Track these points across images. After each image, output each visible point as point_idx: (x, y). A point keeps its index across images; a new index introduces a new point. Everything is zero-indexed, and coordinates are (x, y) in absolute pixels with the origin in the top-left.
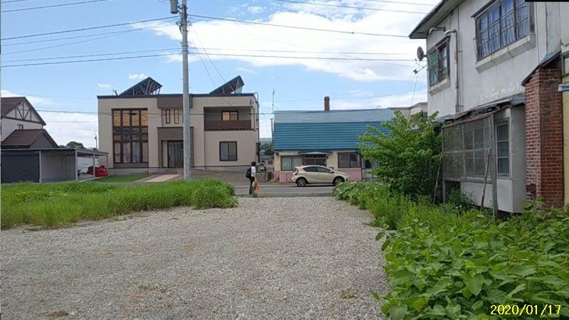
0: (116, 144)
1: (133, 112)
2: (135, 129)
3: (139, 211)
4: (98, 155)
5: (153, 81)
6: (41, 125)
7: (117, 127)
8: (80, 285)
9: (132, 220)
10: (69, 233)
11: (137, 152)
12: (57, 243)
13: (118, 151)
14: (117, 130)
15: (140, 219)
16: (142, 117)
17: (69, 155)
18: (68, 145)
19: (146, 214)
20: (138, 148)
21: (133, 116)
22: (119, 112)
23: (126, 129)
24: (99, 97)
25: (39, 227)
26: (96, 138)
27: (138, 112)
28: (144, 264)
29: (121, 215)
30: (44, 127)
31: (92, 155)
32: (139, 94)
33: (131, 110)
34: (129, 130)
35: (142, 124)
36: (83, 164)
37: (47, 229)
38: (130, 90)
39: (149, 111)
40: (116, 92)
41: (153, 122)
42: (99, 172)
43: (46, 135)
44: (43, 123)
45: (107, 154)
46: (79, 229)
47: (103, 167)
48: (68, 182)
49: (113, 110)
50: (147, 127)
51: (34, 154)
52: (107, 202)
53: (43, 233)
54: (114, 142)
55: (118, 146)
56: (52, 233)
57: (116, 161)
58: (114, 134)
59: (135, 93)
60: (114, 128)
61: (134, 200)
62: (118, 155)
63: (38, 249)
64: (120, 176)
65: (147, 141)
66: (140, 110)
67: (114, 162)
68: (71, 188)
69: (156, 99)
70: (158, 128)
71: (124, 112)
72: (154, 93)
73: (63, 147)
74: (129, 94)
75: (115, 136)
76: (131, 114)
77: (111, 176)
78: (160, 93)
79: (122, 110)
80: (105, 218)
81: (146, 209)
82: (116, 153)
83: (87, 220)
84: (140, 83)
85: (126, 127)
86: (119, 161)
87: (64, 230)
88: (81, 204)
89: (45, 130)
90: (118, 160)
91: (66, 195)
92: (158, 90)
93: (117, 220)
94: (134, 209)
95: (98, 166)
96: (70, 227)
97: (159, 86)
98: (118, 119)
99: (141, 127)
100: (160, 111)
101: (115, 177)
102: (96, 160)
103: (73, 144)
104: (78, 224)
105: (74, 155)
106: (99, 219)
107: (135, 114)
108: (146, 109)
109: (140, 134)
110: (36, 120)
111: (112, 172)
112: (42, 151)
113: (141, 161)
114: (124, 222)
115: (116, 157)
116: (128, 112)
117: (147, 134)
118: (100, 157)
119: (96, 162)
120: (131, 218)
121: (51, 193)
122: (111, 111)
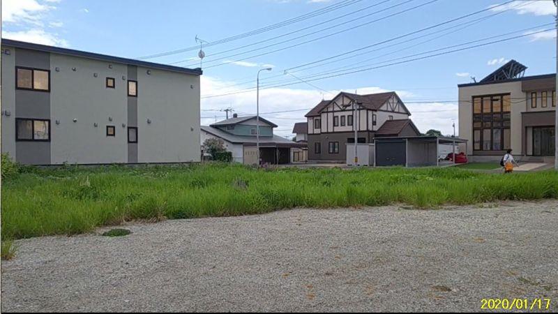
0: (475, 132)
1: (495, 98)
2: (497, 115)
3: (505, 200)
4: (458, 142)
5: (517, 63)
6: (406, 115)
7: (477, 114)
8: (457, 265)
9: (497, 209)
10: (438, 214)
11: (497, 138)
12: (429, 223)
13: (477, 138)
14: (477, 118)
15: (506, 209)
16: (504, 102)
17: (431, 142)
18: (428, 133)
19: (511, 204)
20: (500, 134)
21: (494, 102)
22: (480, 99)
23: (486, 116)
24: (459, 86)
25: (411, 206)
26: (454, 126)
27: (499, 97)
28: (520, 256)
29: (485, 202)
30: (410, 117)
31: (452, 142)
32: (500, 79)
33: (491, 96)
34: (490, 116)
35: (504, 110)
36: (443, 150)
37: (418, 208)
38: (492, 76)
39: (511, 96)
40: (474, 79)
41: (517, 106)
42: (459, 159)
43: (411, 124)
44: (409, 114)
45: (466, 141)
46: (447, 212)
47: (462, 154)
48: (431, 167)
49: (474, 97)
50: (509, 112)
51: (402, 141)
52: (472, 189)
53: (415, 212)
54: (474, 129)
55: (478, 133)
56: (423, 212)
57: (475, 148)
58: (474, 122)
59: (497, 78)
60: (474, 115)
61: (500, 188)
62: (477, 142)
63: (414, 226)
64: (479, 163)
65: (509, 128)
66: (502, 95)
67: (474, 150)
68: (434, 172)
69: (520, 82)
70: (522, 113)
71: (484, 98)
72: (518, 76)
73: (423, 135)
74: (489, 80)
75: (475, 124)
76: (492, 100)
77: (469, 163)
78: (525, 76)
79: (482, 97)
80: (469, 204)
81: (512, 199)
82: (475, 140)
83: (452, 204)
84: (502, 68)
85: (486, 114)
86: (478, 148)
87: (433, 211)
88: (447, 188)
89: (410, 120)
90: (477, 146)
91: (431, 179)
92: (522, 73)
93: (482, 207)
94: (499, 198)
95: (457, 152)
96: (438, 209)
97: (523, 68)
98: (477, 106)
99: (502, 113)
100: (524, 95)
101: (474, 164)
102: (456, 147)
103: (431, 132)
104: (445, 207)
105: (436, 142)
106: (464, 204)
107: (497, 100)
108: (509, 94)
109: (502, 121)
110: (404, 111)
111: (471, 159)
112: (409, 139)
113: (502, 148)
114: (489, 209)
115: (476, 144)
116: (489, 98)
117: (509, 120)
118: (459, 144)
119: (456, 149)
120: (496, 206)
121: (418, 177)
122: (471, 99)
